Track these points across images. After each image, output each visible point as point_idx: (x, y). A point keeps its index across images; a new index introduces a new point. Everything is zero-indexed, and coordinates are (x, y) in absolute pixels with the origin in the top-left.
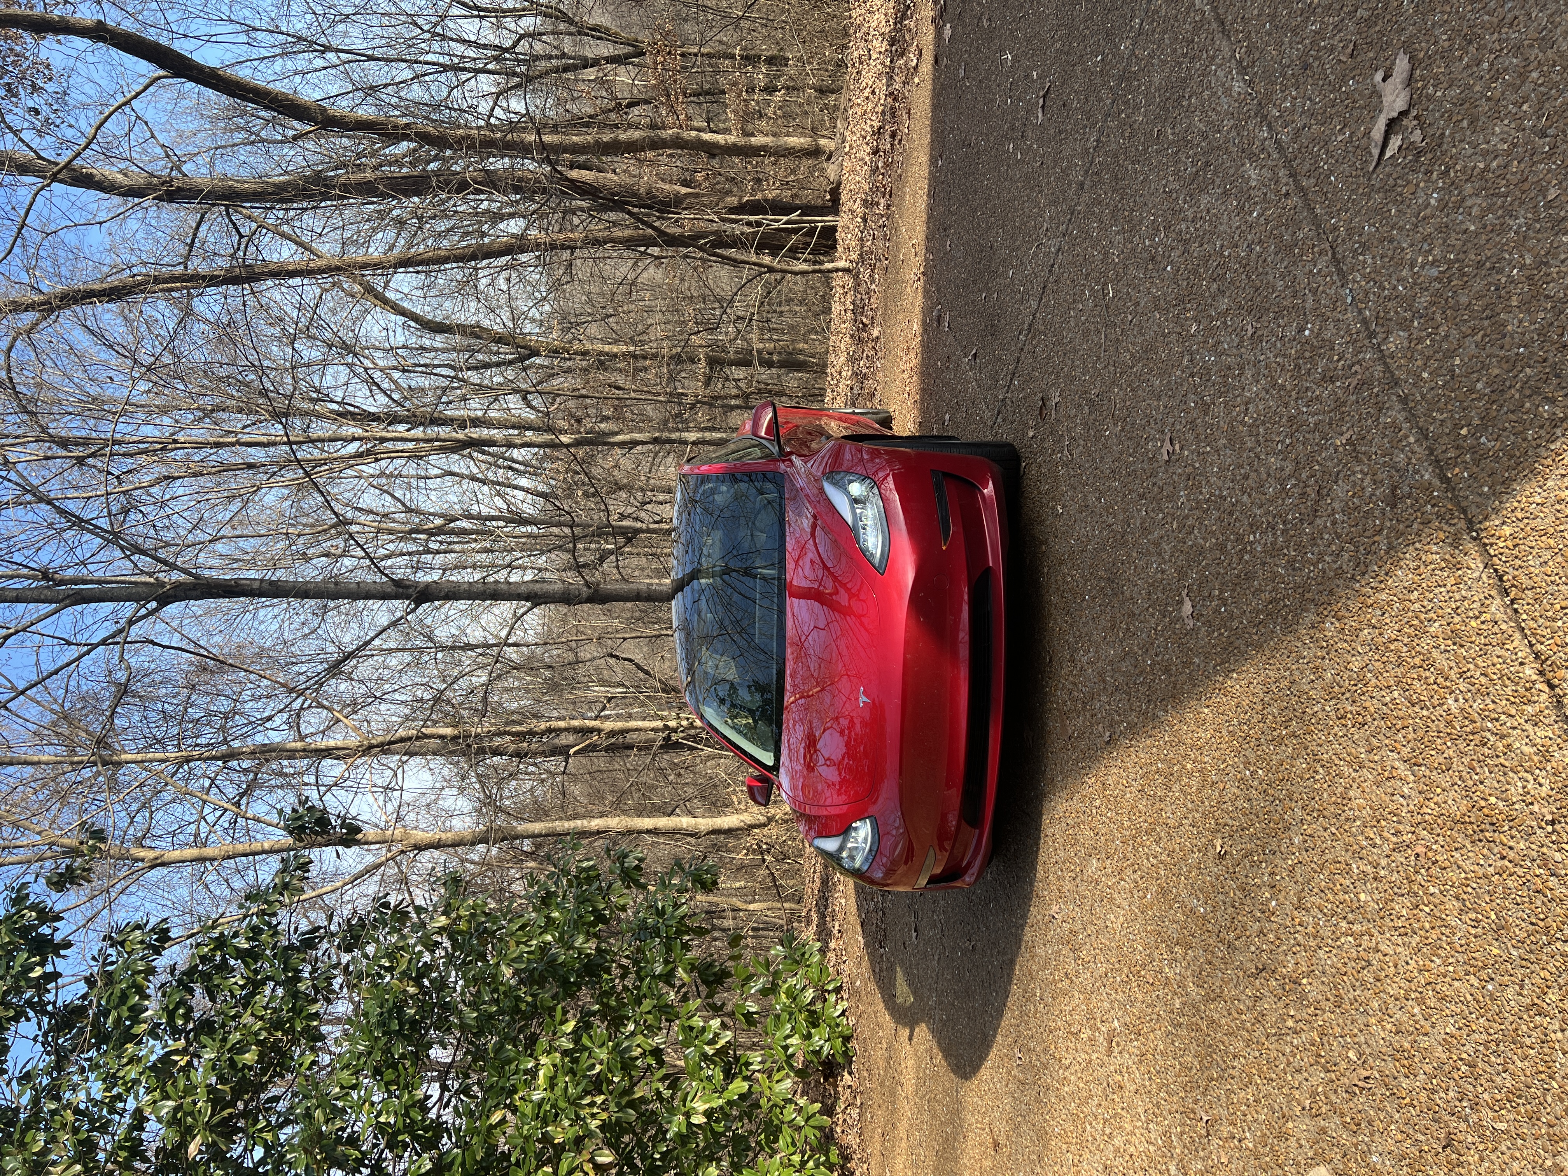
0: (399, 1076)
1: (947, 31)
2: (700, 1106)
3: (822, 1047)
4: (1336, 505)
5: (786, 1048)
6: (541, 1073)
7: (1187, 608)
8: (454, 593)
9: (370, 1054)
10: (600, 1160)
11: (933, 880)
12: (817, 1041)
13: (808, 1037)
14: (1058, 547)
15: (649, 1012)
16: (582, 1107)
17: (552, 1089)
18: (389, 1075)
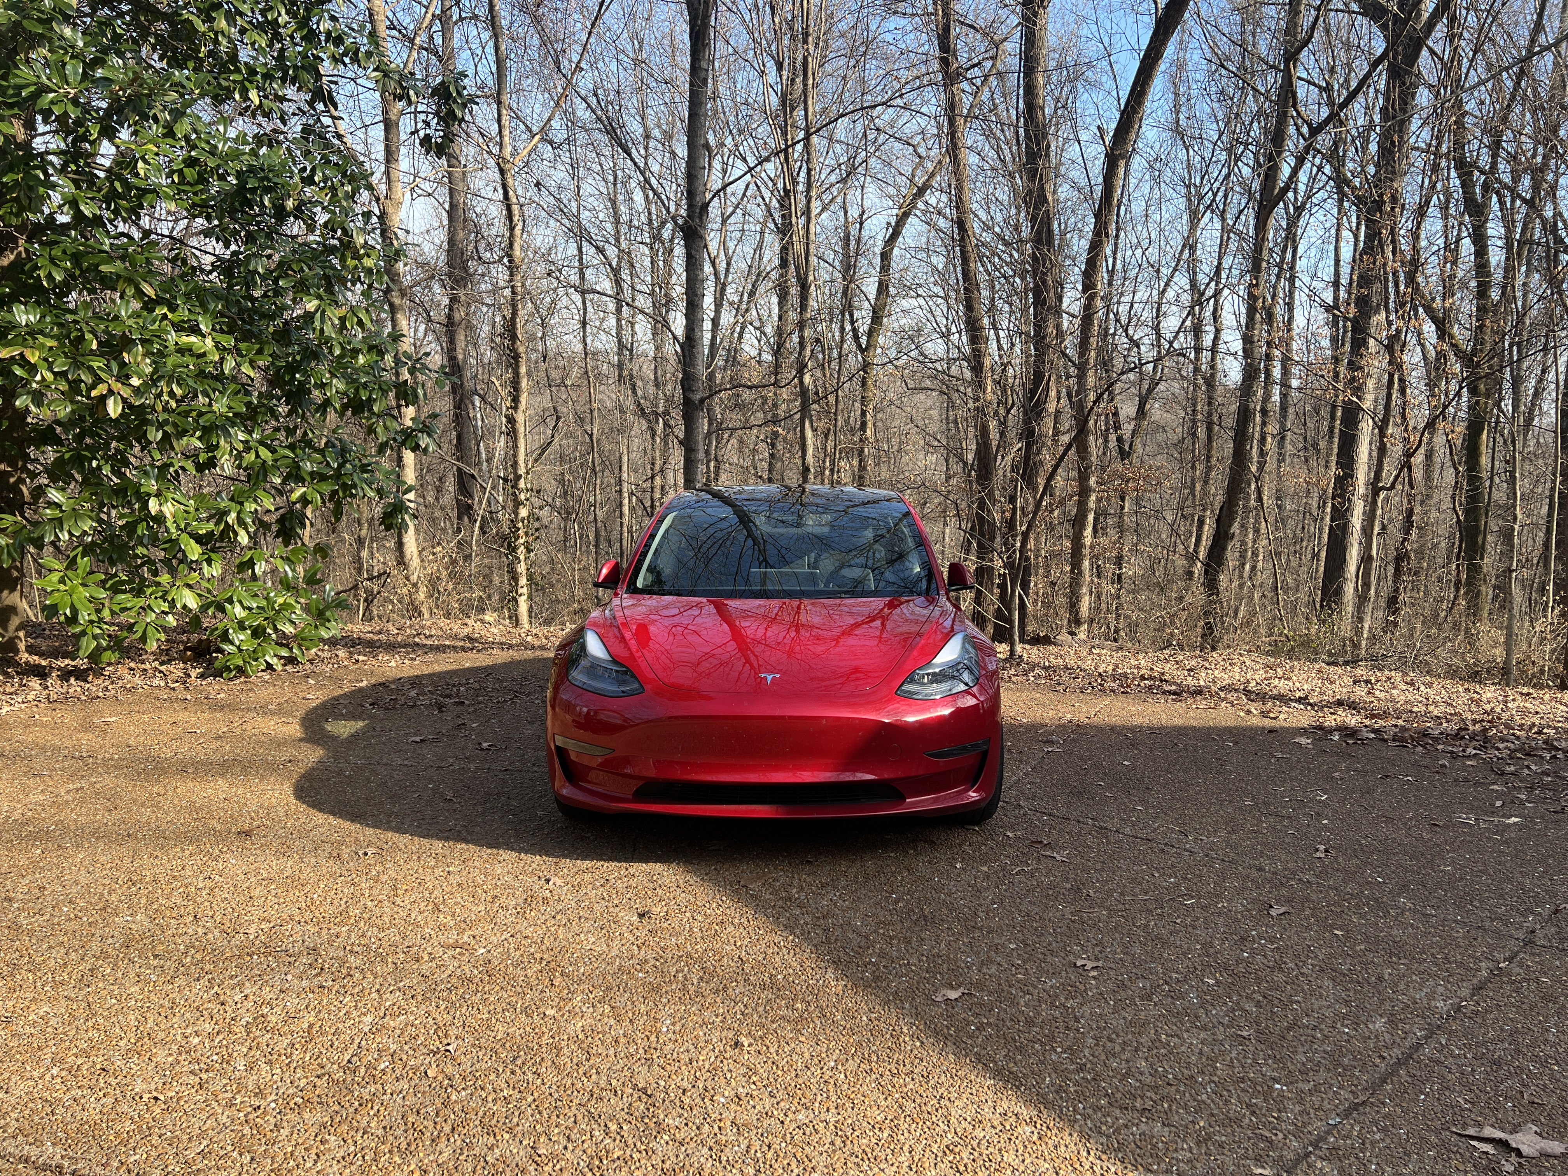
0: (191, 185)
1: (1304, 741)
2: (168, 509)
3: (232, 643)
4: (1143, 1127)
5: (230, 601)
6: (193, 339)
7: (953, 995)
8: (695, 264)
9: (213, 154)
10: (110, 402)
11: (561, 752)
12: (240, 637)
13: (242, 626)
14: (922, 865)
15: (257, 456)
16: (169, 384)
17: (177, 351)
18: (190, 174)
